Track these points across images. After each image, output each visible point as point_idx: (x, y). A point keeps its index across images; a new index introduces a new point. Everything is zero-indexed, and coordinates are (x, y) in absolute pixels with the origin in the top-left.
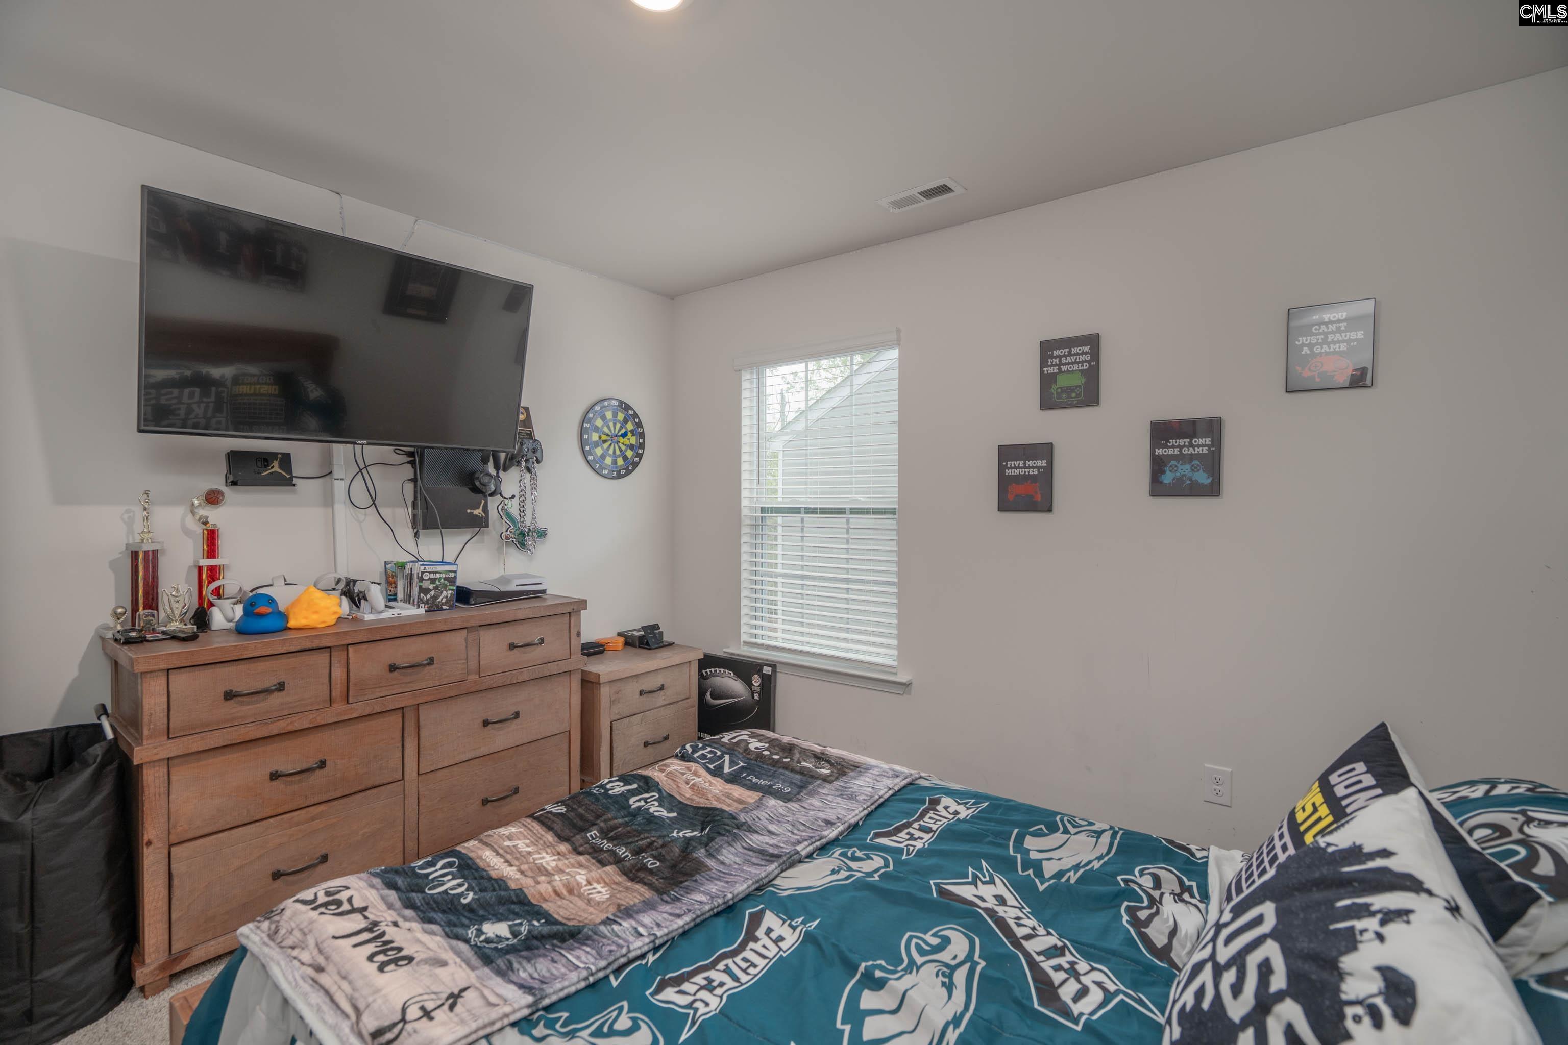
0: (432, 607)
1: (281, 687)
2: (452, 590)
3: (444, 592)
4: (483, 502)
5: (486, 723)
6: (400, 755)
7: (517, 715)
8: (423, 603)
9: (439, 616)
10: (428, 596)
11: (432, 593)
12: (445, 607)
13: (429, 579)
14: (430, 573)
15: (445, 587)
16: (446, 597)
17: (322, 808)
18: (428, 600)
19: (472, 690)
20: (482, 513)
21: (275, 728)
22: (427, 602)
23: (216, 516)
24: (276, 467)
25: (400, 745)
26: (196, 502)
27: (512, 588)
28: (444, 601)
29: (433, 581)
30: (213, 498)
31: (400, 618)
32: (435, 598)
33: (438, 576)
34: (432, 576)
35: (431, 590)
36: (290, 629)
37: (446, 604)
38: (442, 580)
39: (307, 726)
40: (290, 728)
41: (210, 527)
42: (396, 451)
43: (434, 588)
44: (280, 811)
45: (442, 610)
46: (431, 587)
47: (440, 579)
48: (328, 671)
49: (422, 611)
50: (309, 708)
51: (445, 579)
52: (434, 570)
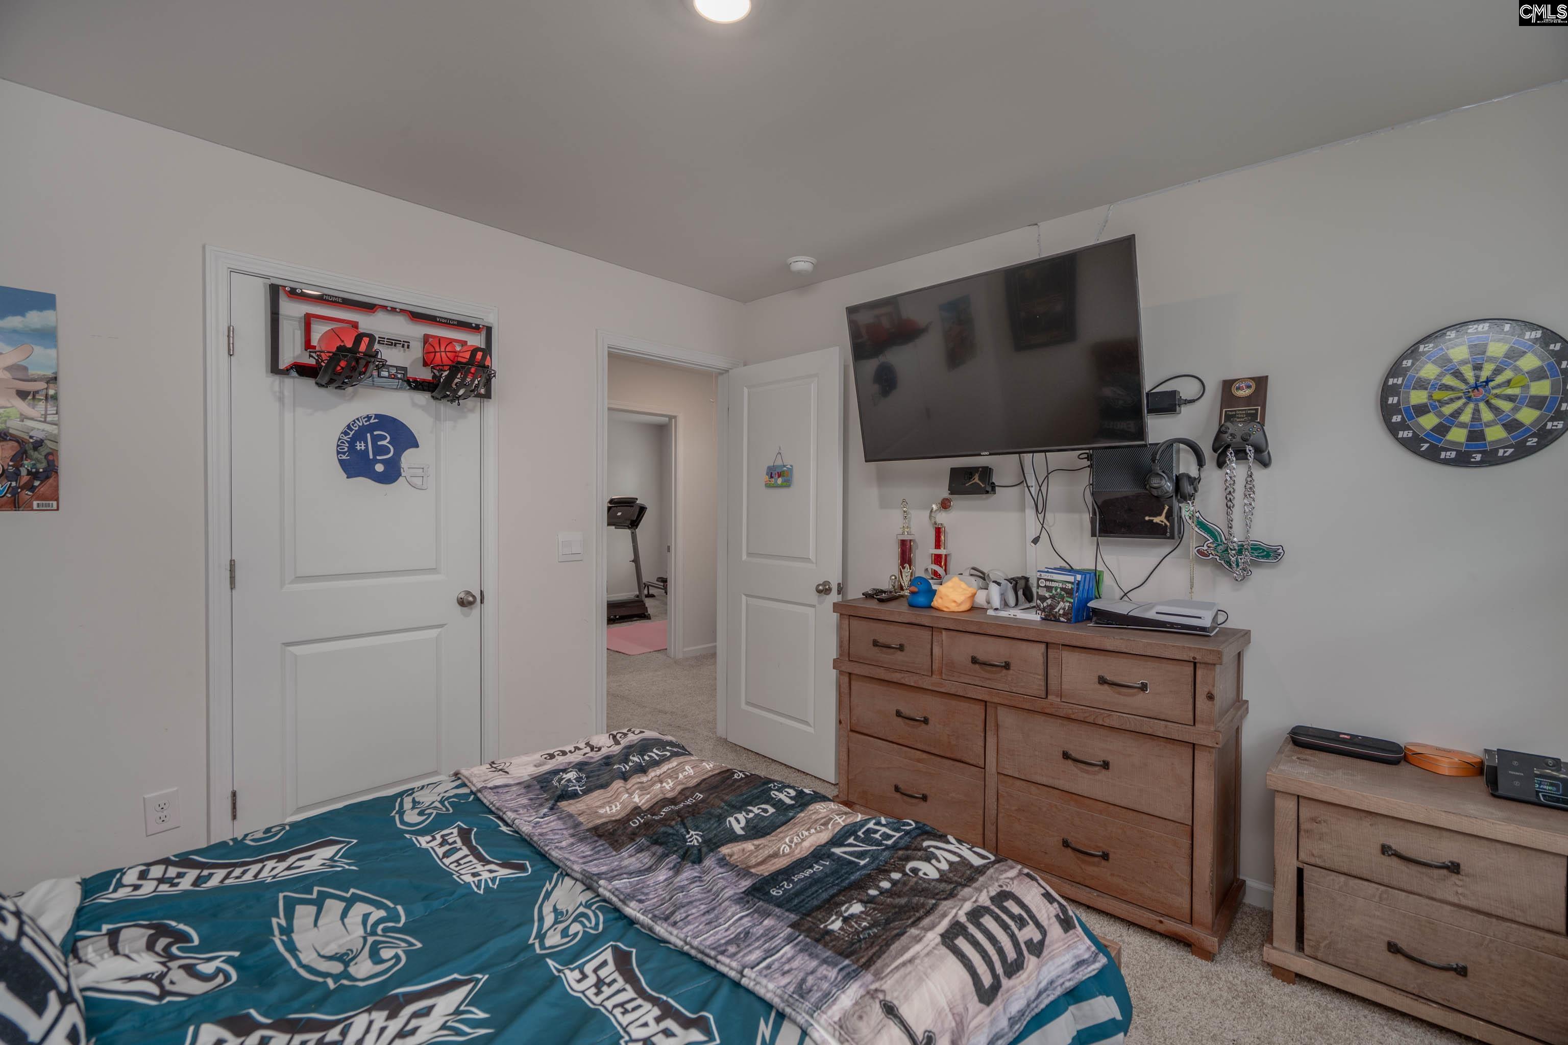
0: (1049, 616)
1: (901, 648)
2: (1070, 602)
3: (1062, 603)
4: (1167, 508)
5: (1066, 756)
6: (982, 744)
7: (1106, 765)
8: (1040, 610)
9: (1053, 628)
10: (1045, 604)
11: (1049, 601)
12: (1062, 619)
13: (1045, 586)
14: (1046, 580)
15: (1063, 599)
16: (1064, 609)
17: (925, 756)
18: (1044, 608)
19: (1047, 711)
20: (1165, 521)
21: (896, 677)
22: (1043, 610)
23: (942, 518)
24: (976, 479)
25: (983, 735)
26: (934, 507)
27: (1151, 615)
28: (1061, 612)
29: (1049, 589)
30: (945, 505)
31: (1016, 620)
32: (1052, 607)
33: (1054, 584)
34: (1048, 584)
35: (1048, 599)
36: (932, 607)
37: (1064, 615)
38: (1059, 590)
39: (912, 684)
40: (903, 681)
41: (937, 526)
42: (1081, 457)
43: (1051, 597)
44: (900, 741)
45: (1059, 621)
46: (1047, 595)
47: (1056, 588)
48: (930, 647)
49: (1037, 618)
50: (918, 672)
51: (1062, 589)
52: (1049, 578)
